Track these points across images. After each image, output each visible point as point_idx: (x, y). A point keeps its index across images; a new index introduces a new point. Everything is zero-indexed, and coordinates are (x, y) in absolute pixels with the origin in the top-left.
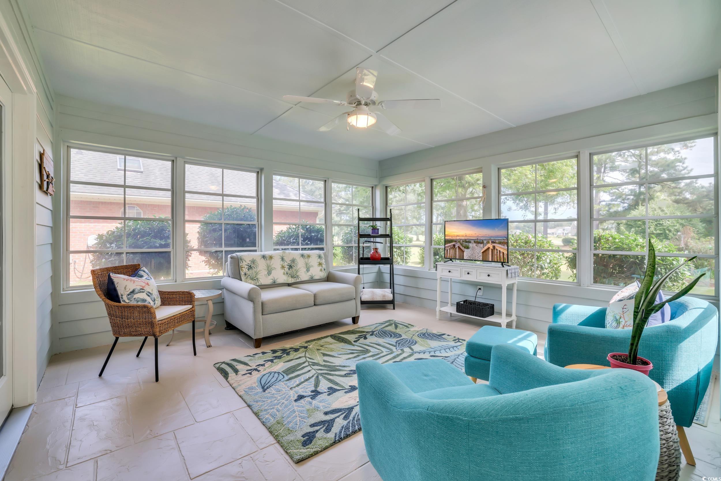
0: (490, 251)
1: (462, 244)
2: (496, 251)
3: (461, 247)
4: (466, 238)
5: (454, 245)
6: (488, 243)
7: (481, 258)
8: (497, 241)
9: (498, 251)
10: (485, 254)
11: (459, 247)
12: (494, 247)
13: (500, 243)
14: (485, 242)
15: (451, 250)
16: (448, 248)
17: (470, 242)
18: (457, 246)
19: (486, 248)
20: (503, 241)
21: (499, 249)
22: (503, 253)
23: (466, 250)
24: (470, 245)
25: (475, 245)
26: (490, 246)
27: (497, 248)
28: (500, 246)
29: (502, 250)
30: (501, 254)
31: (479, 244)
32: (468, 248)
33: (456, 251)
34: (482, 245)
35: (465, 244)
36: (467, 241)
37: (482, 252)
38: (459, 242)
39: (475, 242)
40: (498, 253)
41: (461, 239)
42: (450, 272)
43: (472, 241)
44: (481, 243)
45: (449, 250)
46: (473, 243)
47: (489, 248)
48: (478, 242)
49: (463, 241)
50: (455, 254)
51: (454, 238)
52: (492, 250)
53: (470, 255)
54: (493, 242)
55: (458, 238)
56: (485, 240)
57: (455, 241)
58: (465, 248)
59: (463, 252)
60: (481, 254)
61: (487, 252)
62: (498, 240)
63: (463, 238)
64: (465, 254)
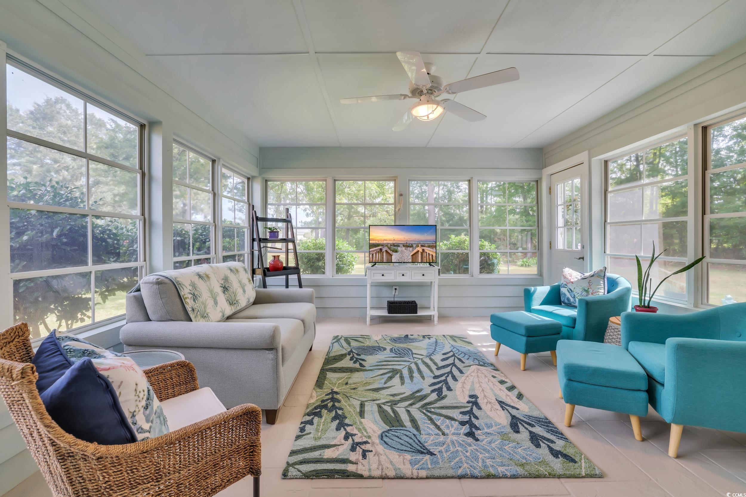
0: (420, 253)
1: (390, 248)
2: (425, 254)
3: (389, 251)
4: (394, 242)
5: (381, 250)
6: (417, 246)
7: (410, 261)
8: (426, 245)
9: (427, 254)
10: (414, 256)
11: (386, 251)
12: (423, 250)
13: (429, 247)
14: (414, 246)
15: (377, 254)
16: (374, 253)
17: (399, 246)
18: (384, 250)
19: (415, 251)
20: (432, 245)
21: (428, 252)
22: (432, 255)
23: (394, 254)
24: (399, 249)
25: (404, 248)
26: (420, 249)
27: (426, 251)
28: (429, 249)
29: (431, 253)
30: (431, 257)
31: (409, 248)
32: (396, 251)
33: (383, 255)
34: (411, 249)
35: (393, 248)
36: (396, 244)
37: (411, 255)
38: (387, 246)
39: (404, 246)
40: (428, 255)
41: (388, 243)
42: (383, 275)
43: (401, 245)
44: (410, 247)
45: (374, 255)
46: (401, 247)
47: (418, 251)
48: (407, 246)
49: (391, 245)
50: (383, 258)
51: (381, 242)
52: (422, 253)
53: (398, 258)
54: (422, 246)
55: (385, 242)
56: (415, 244)
57: (382, 245)
58: (393, 251)
59: (391, 255)
60: (410, 257)
61: (416, 255)
62: (428, 243)
63: (391, 242)
64: (393, 257)
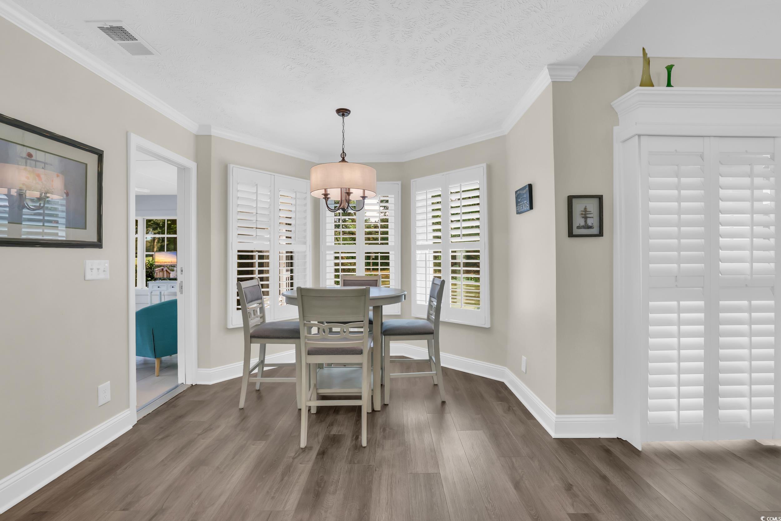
1: (168, 268)
3: (168, 270)
4: (172, 264)
5: (163, 269)
11: (166, 270)
15: (160, 273)
18: (164, 270)
32: (173, 271)
33: (164, 273)
35: (171, 268)
36: (173, 266)
38: (166, 266)
41: (168, 265)
42: (159, 287)
45: (158, 273)
46: (177, 267)
49: (169, 266)
50: (164, 275)
51: (163, 264)
53: (174, 275)
55: (165, 264)
57: (164, 266)
58: (171, 271)
59: (170, 273)
63: (170, 264)
64: (171, 274)
